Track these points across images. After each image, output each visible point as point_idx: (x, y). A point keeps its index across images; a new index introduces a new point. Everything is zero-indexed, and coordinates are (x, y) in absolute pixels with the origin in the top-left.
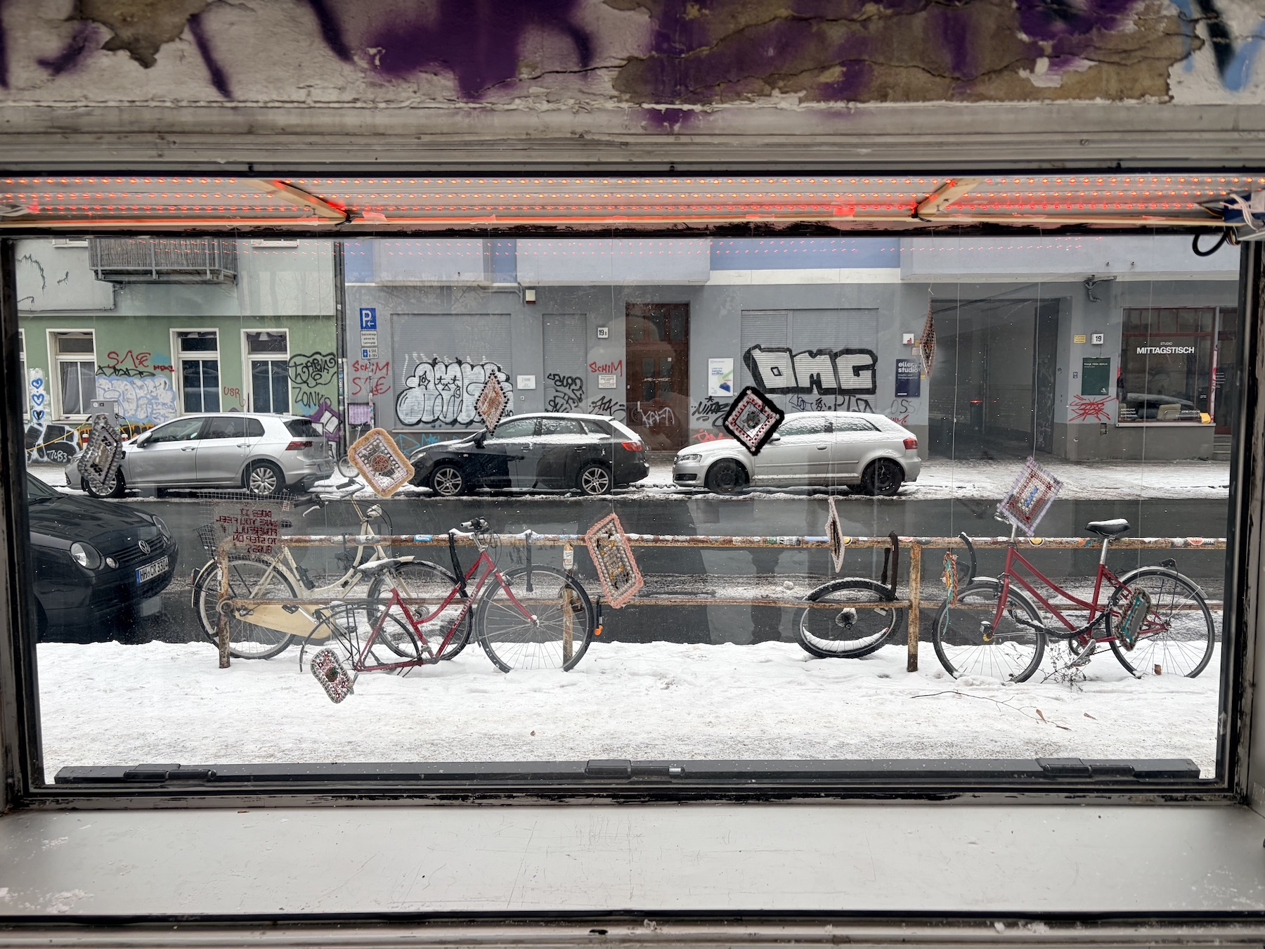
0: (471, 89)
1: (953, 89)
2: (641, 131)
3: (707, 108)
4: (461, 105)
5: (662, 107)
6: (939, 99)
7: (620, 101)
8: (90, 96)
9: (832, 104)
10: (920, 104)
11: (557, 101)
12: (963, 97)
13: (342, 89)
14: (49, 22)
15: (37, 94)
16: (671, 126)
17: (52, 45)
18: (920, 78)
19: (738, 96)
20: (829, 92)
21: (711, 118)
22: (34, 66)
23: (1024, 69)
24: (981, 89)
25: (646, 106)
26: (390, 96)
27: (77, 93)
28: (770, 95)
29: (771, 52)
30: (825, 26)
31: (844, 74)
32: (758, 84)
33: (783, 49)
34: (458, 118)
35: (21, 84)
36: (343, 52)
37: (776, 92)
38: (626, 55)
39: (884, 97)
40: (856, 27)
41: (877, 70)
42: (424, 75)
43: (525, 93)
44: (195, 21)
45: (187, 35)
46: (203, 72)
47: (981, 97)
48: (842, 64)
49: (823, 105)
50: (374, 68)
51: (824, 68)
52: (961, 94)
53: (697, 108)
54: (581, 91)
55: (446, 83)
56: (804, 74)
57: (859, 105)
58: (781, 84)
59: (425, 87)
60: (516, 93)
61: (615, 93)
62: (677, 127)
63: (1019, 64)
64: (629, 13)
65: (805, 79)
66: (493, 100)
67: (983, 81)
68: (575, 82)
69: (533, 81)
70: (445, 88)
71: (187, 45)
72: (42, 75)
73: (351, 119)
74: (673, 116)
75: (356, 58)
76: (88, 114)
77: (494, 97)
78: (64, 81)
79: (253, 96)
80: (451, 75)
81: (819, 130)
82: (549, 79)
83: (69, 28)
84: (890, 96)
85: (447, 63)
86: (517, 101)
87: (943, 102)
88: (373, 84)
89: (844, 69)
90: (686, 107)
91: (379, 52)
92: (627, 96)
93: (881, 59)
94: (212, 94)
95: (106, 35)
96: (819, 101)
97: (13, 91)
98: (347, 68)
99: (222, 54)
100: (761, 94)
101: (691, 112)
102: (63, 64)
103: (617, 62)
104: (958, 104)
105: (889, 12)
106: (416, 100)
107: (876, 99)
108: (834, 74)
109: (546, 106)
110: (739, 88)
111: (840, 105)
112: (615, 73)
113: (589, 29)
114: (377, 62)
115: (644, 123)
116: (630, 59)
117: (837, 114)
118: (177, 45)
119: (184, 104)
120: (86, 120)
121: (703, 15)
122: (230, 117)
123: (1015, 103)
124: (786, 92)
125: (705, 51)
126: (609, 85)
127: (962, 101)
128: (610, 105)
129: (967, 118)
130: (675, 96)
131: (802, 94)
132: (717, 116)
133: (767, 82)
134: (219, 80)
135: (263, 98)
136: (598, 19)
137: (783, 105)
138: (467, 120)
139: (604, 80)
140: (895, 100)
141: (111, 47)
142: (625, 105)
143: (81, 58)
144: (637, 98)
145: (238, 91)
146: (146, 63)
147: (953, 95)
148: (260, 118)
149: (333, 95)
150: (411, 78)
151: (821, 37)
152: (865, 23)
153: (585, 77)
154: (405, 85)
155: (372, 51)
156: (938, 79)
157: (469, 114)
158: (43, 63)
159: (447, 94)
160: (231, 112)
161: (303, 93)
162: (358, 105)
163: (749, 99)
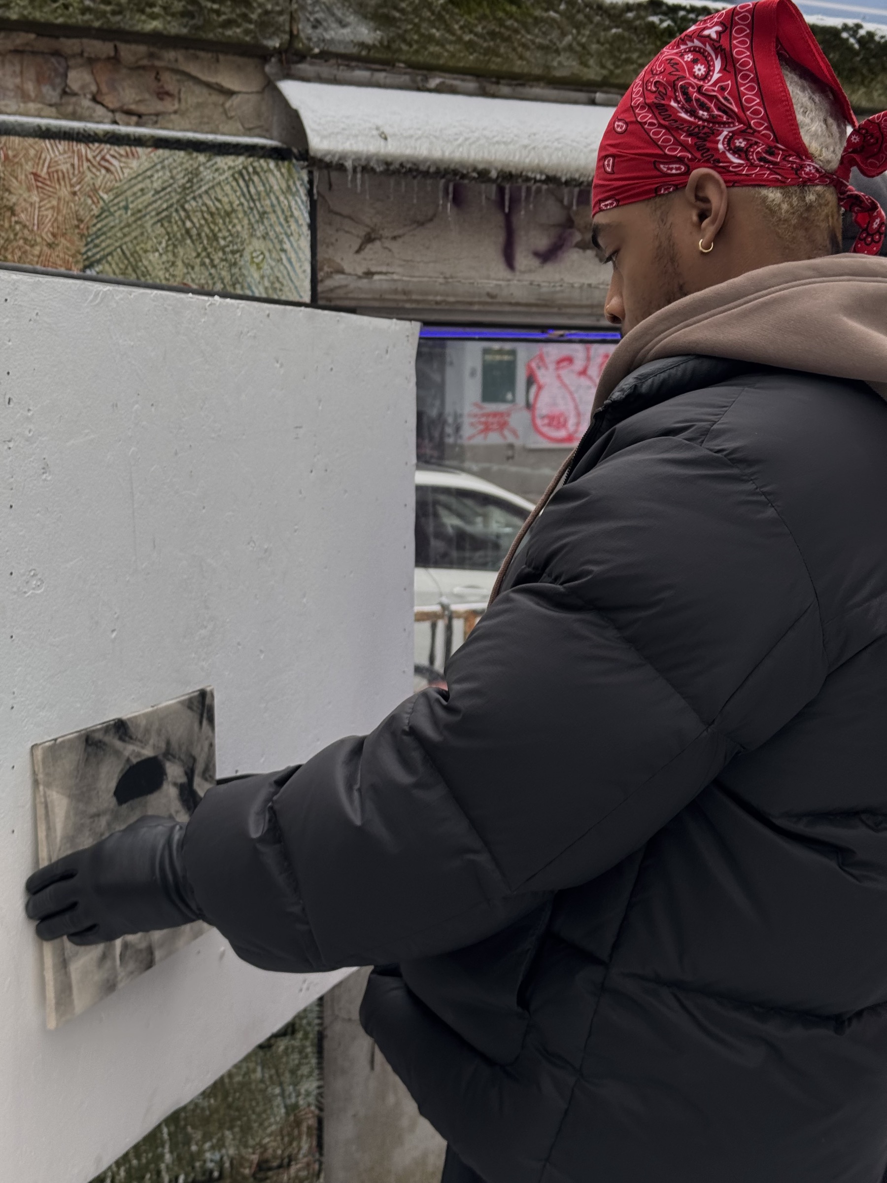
8: (567, 279)
14: (542, 225)
15: (532, 276)
17: (543, 242)
22: (530, 257)
27: (557, 277)
35: (522, 268)
72: (535, 262)
76: (562, 291)
78: (549, 268)
83: (555, 231)
95: (577, 237)
97: (518, 273)
102: (547, 256)
141: (579, 246)
143: (560, 252)
158: (536, 254)
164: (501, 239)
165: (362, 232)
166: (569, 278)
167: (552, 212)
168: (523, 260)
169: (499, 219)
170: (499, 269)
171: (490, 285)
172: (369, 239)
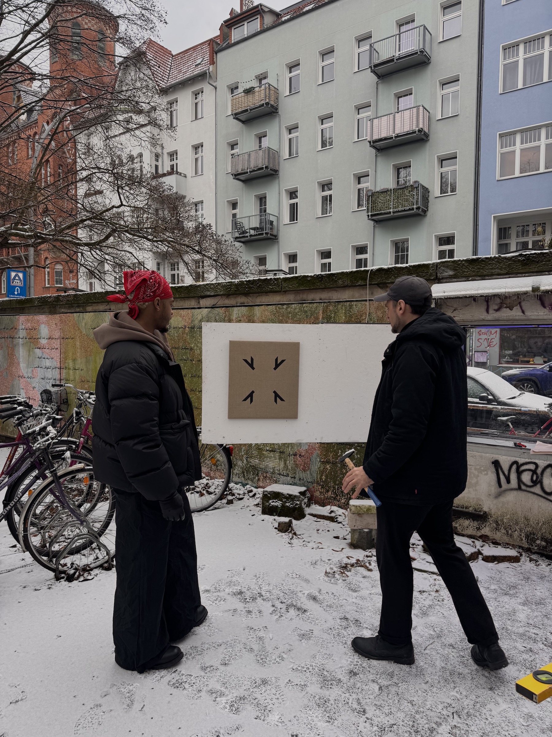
13: (544, 313)
14: (496, 304)
15: (493, 315)
17: (496, 307)
27: (500, 314)
36: (545, 307)
44: (520, 303)
45: (518, 305)
46: (521, 311)
71: (518, 307)
72: (494, 312)
73: (545, 317)
75: (547, 308)
76: (502, 317)
78: (498, 312)
79: (528, 314)
83: (499, 306)
88: (549, 312)
94: (522, 314)
95: (505, 306)
97: (490, 314)
98: (545, 309)
99: (524, 308)
102: (497, 310)
118: (516, 307)
119: (517, 316)
122: (524, 317)
134: (523, 312)
135: (530, 314)
141: (506, 307)
143: (501, 309)
145: (526, 314)
146: (511, 310)
148: (529, 317)
158: (494, 310)
161: (537, 313)
162: (547, 315)
164: (486, 307)
165: (453, 309)
166: (503, 315)
167: (498, 301)
168: (491, 311)
169: (486, 303)
170: (485, 314)
171: (483, 317)
172: (455, 310)
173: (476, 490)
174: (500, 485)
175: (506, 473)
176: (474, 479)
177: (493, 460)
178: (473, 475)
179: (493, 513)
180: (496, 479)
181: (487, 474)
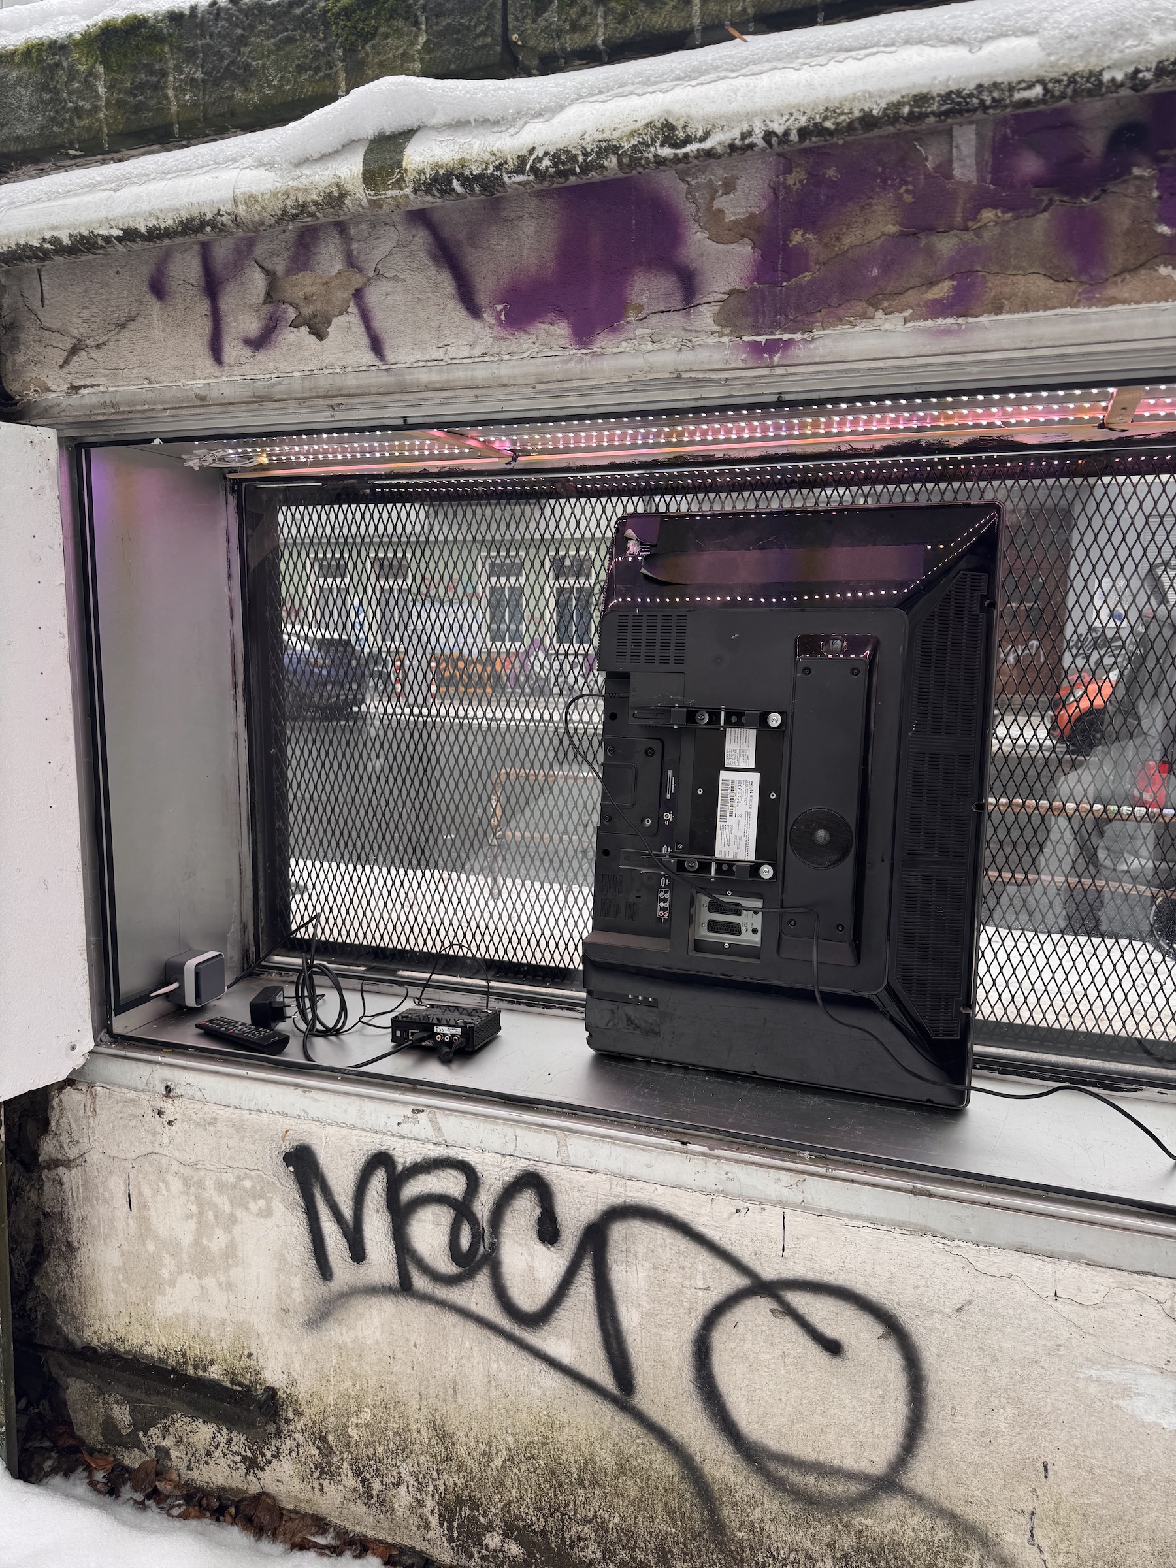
0: (583, 335)
1: (1080, 294)
2: (741, 365)
3: (806, 336)
4: (575, 351)
5: (762, 339)
6: (1062, 306)
7: (721, 334)
8: (281, 368)
9: (940, 321)
10: (1041, 313)
11: (661, 341)
12: (1091, 302)
13: (473, 345)
14: (251, 306)
15: (242, 369)
16: (771, 358)
17: (253, 326)
18: (1040, 285)
19: (840, 320)
20: (938, 309)
21: (812, 346)
22: (241, 345)
23: (1166, 266)
24: (1112, 292)
25: (746, 339)
26: (513, 349)
27: (271, 366)
28: (872, 318)
29: (875, 272)
30: (934, 239)
31: (954, 288)
32: (860, 306)
33: (886, 269)
34: (572, 365)
35: (232, 361)
36: (474, 310)
37: (879, 314)
38: (728, 288)
39: (998, 310)
40: (967, 236)
41: (992, 281)
42: (542, 326)
43: (632, 335)
44: (358, 294)
45: (353, 309)
46: (365, 341)
47: (1113, 301)
48: (952, 278)
49: (930, 323)
50: (500, 323)
51: (931, 283)
52: (1089, 299)
53: (798, 336)
54: (684, 329)
55: (562, 330)
56: (910, 292)
57: (970, 320)
58: (885, 304)
59: (543, 334)
60: (623, 336)
61: (717, 328)
62: (776, 359)
63: (1158, 260)
64: (732, 246)
65: (912, 296)
66: (603, 344)
67: (1116, 283)
68: (677, 319)
69: (639, 324)
70: (559, 336)
71: (352, 318)
72: (246, 352)
73: (481, 372)
74: (772, 347)
75: (485, 315)
76: (280, 384)
77: (603, 341)
78: (262, 355)
79: (402, 358)
80: (565, 324)
81: (927, 350)
82: (654, 319)
83: (266, 310)
84: (1006, 308)
85: (563, 313)
86: (624, 344)
87: (1068, 309)
88: (499, 339)
89: (955, 283)
90: (786, 337)
91: (505, 307)
92: (728, 331)
93: (996, 269)
94: (370, 358)
95: (292, 314)
96: (926, 320)
97: (227, 368)
98: (478, 325)
99: (380, 322)
100: (864, 316)
101: (791, 341)
102: (258, 343)
103: (719, 297)
104: (1086, 310)
105: (1008, 216)
106: (534, 350)
107: (989, 312)
108: (943, 289)
109: (650, 346)
110: (841, 312)
111: (950, 321)
112: (716, 308)
113: (693, 266)
114: (503, 318)
115: (744, 356)
116: (731, 293)
117: (947, 332)
118: (343, 318)
119: (350, 369)
120: (277, 389)
121: (806, 240)
122: (385, 379)
123: (1154, 305)
124: (890, 313)
125: (807, 276)
126: (710, 321)
127: (1090, 307)
128: (711, 340)
129: (1095, 326)
130: (774, 326)
131: (906, 314)
132: (817, 343)
133: (870, 304)
134: (377, 346)
135: (409, 359)
136: (702, 255)
137: (887, 326)
138: (579, 366)
139: (706, 316)
140: (1011, 311)
141: (295, 325)
142: (725, 339)
143: (274, 335)
144: (737, 332)
145: (390, 355)
146: (321, 336)
147: (1079, 301)
148: (408, 377)
149: (465, 351)
150: (532, 330)
151: (929, 251)
152: (978, 232)
153: (688, 314)
154: (525, 337)
155: (499, 307)
156: (1061, 285)
157: (581, 360)
158: (248, 342)
159: (562, 342)
160: (385, 373)
161: (442, 351)
162: (487, 358)
163: (851, 323)
164: (207, 328)
165: (68, 345)
166: (286, 366)
168: (233, 350)
169: (205, 305)
170: (208, 366)
171: (201, 387)
172: (74, 351)
173: (230, 1286)
174: (324, 1269)
175: (347, 1210)
176: (218, 1232)
177: (288, 1146)
178: (210, 1215)
179: (303, 1397)
180: (307, 1239)
181: (267, 1213)
